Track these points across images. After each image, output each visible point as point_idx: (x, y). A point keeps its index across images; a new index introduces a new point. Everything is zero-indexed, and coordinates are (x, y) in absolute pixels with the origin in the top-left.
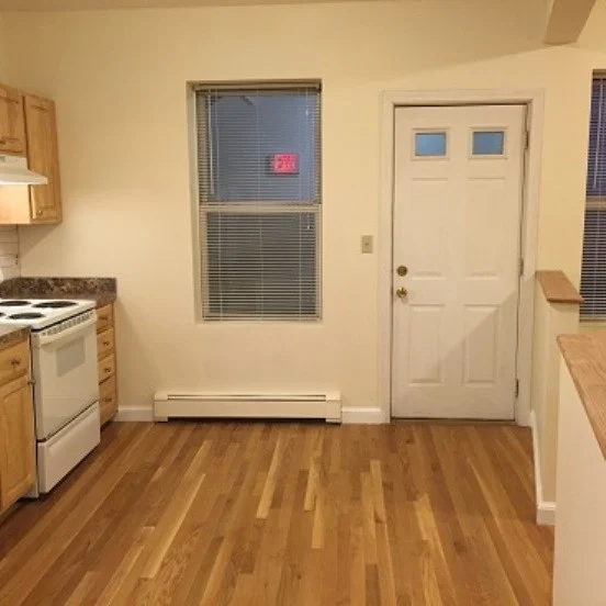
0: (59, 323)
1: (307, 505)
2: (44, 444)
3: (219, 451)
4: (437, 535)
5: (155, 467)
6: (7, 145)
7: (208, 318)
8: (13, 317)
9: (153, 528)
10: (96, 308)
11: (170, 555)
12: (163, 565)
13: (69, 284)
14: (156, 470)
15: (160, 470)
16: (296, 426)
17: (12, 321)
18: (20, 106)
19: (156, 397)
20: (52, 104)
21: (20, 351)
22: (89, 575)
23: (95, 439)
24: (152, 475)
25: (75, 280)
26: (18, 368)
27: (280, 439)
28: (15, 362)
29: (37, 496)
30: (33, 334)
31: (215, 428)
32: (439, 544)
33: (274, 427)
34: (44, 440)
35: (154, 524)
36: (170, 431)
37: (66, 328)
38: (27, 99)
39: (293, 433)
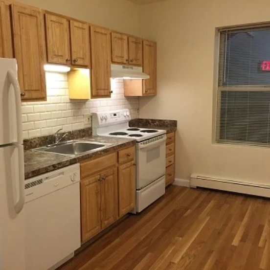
0: (148, 139)
1: (261, 244)
2: (139, 191)
3: (218, 207)
5: (186, 210)
6: (134, 62)
7: (219, 142)
8: (130, 136)
9: (181, 238)
10: (167, 134)
11: (186, 254)
12: (182, 258)
13: (157, 122)
14: (187, 211)
15: (189, 211)
16: (261, 201)
17: (130, 137)
18: (141, 45)
19: (192, 176)
20: (155, 43)
21: (131, 150)
22: (149, 254)
23: (163, 192)
24: (185, 213)
25: (160, 120)
26: (130, 158)
27: (251, 206)
28: (128, 155)
29: (135, 213)
30: (137, 143)
31: (218, 195)
33: (249, 200)
34: (139, 190)
35: (181, 237)
36: (197, 193)
37: (151, 142)
38: (144, 42)
39: (258, 204)
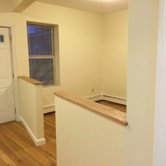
4: (11, 161)
32: (13, 163)
